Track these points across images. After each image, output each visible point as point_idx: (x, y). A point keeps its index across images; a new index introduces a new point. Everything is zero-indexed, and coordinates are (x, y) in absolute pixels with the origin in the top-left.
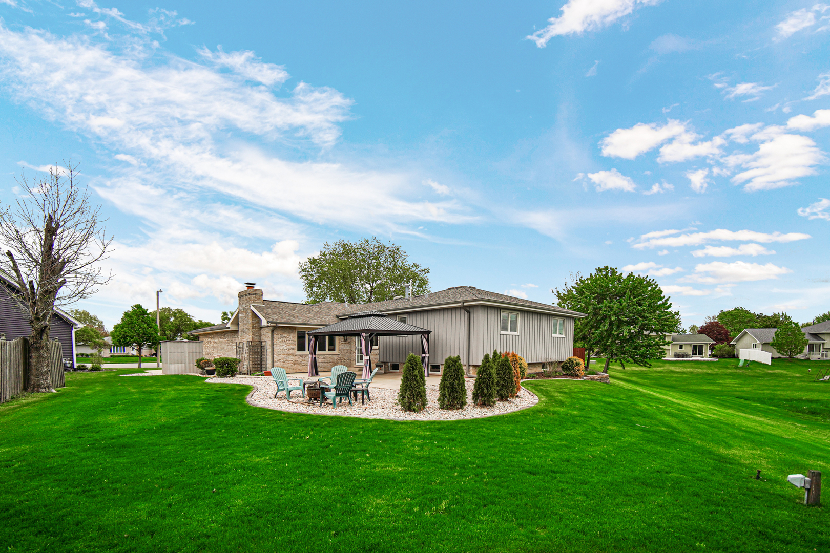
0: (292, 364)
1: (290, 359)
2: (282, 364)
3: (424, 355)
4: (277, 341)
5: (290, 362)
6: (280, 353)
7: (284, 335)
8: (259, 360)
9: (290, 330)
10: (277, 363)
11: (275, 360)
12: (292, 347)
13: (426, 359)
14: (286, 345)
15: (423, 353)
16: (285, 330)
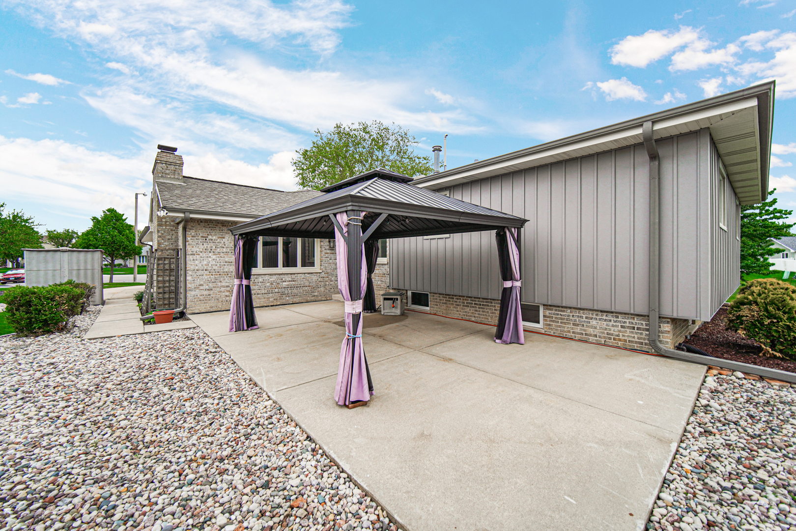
0: (227, 294)
1: (224, 284)
2: (207, 292)
3: (508, 284)
4: (195, 249)
5: (223, 289)
6: (199, 273)
7: (210, 237)
8: (173, 283)
9: (224, 228)
10: (193, 293)
11: (189, 285)
12: (227, 260)
13: (516, 294)
14: (214, 257)
15: (505, 279)
16: (213, 228)
